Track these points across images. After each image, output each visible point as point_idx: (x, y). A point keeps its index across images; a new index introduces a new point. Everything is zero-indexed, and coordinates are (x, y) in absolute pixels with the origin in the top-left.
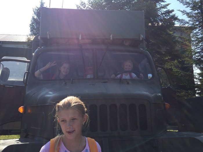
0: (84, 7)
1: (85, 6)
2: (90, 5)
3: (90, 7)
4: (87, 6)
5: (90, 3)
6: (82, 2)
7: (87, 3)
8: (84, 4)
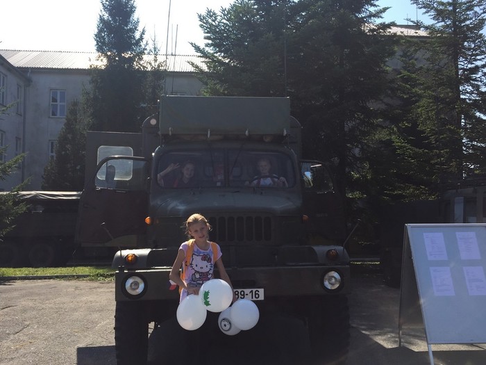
0: (214, 21)
1: (216, 19)
2: (224, 18)
3: (225, 21)
4: (219, 18)
5: (224, 15)
6: (209, 12)
7: (220, 14)
8: (214, 14)
